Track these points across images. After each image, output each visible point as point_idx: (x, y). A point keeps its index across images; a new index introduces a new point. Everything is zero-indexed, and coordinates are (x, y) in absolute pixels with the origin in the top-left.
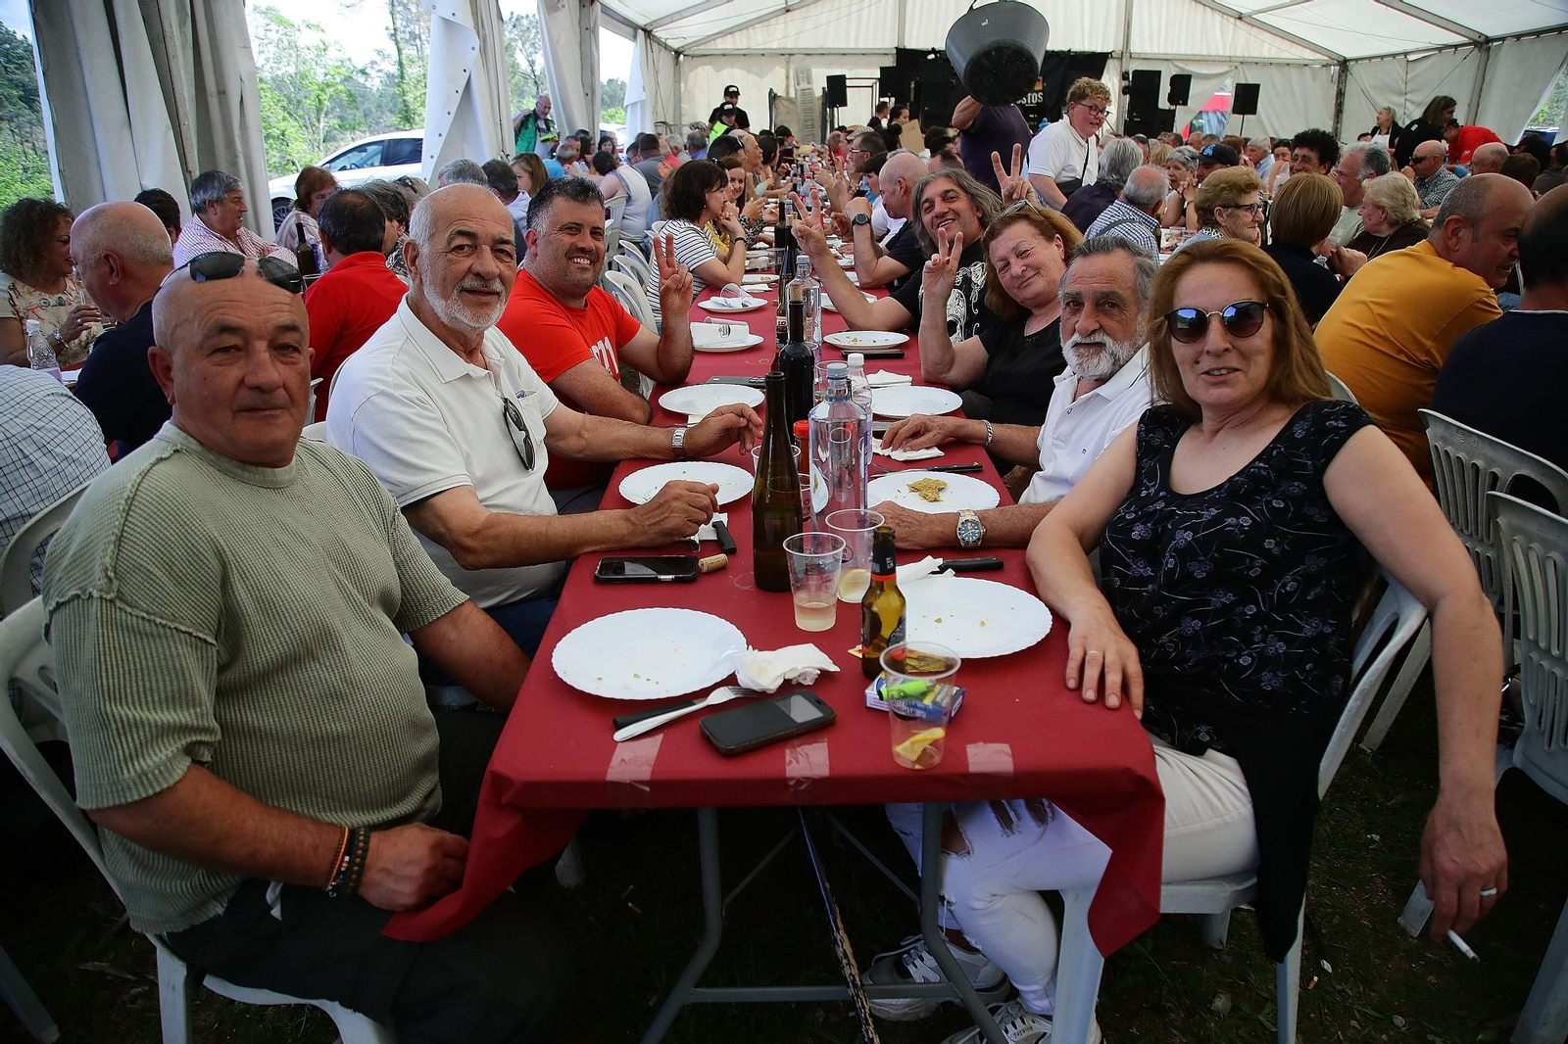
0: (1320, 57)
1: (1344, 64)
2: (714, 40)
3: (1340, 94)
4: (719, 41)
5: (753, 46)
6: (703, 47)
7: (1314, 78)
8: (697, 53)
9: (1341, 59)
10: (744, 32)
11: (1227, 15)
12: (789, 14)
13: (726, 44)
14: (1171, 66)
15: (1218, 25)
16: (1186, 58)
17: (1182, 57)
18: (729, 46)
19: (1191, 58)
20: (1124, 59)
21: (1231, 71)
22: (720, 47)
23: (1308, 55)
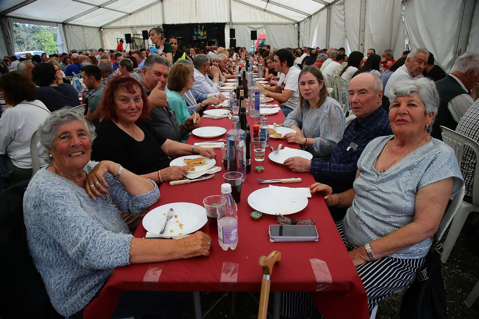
0: (292, 22)
1: (298, 23)
2: (111, 24)
3: (299, 32)
4: (112, 24)
5: (122, 25)
6: (108, 26)
7: (290, 28)
8: (106, 28)
9: (297, 22)
10: (119, 21)
11: (261, 10)
12: (131, 15)
13: (114, 25)
14: (245, 26)
15: (259, 13)
16: (249, 23)
17: (248, 23)
18: (115, 25)
19: (251, 23)
20: (230, 24)
21: (264, 26)
22: (113, 26)
23: (288, 21)
